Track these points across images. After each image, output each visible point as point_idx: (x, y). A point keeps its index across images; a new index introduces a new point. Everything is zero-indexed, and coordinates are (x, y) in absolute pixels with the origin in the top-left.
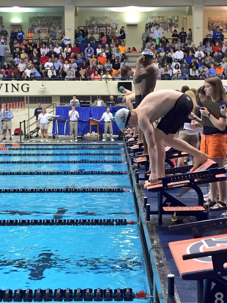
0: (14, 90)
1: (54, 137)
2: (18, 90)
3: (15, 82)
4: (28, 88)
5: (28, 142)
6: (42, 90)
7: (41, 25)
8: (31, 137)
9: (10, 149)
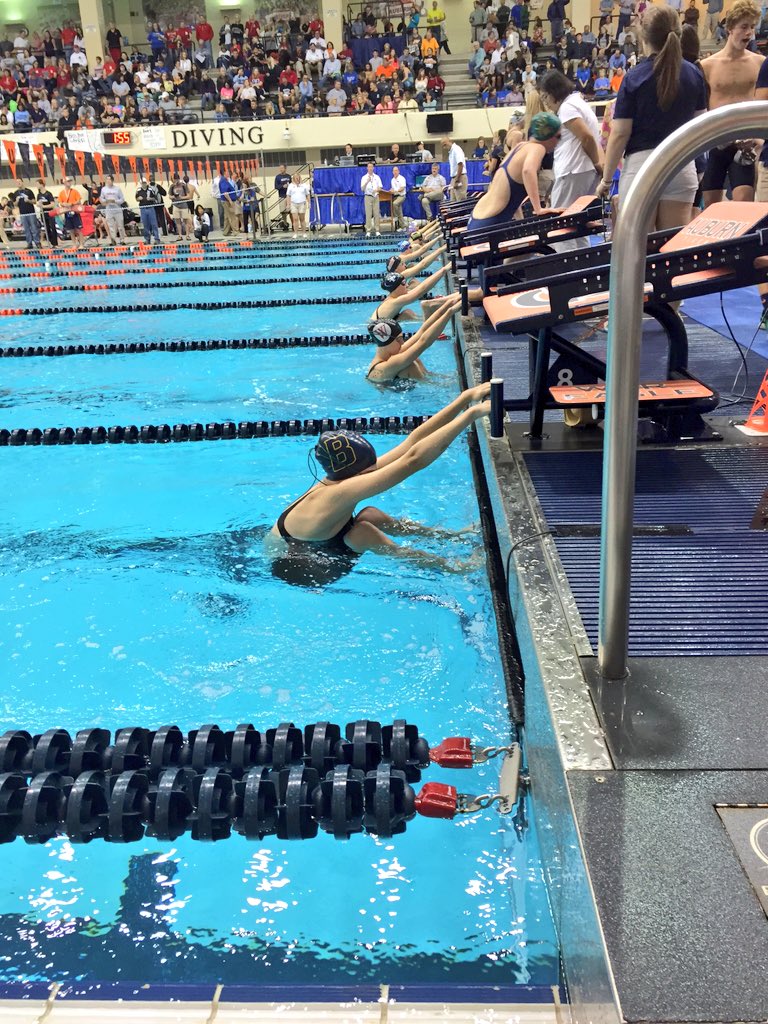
0: (236, 140)
1: (313, 229)
2: (242, 140)
3: (237, 125)
4: (261, 136)
5: (268, 239)
6: (287, 137)
7: (278, 7)
8: (272, 231)
9: (236, 250)
